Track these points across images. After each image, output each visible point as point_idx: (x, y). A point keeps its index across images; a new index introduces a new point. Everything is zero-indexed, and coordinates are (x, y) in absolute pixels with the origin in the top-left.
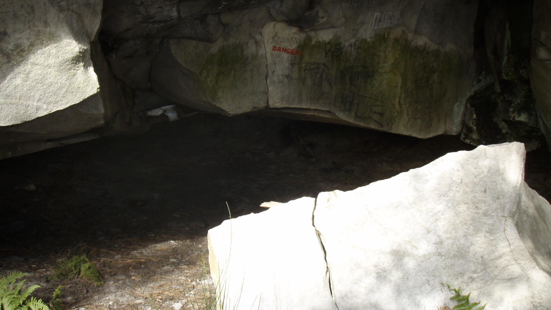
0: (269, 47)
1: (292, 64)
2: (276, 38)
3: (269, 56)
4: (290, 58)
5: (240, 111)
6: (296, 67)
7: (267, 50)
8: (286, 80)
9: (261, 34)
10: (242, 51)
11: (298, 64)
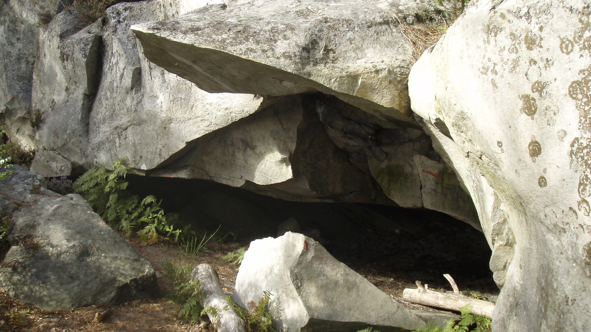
0: (420, 170)
1: (437, 183)
2: (423, 165)
3: (420, 175)
4: (435, 179)
5: (405, 206)
6: (440, 185)
7: (419, 171)
8: (433, 192)
9: (412, 160)
10: (403, 170)
11: (441, 183)
